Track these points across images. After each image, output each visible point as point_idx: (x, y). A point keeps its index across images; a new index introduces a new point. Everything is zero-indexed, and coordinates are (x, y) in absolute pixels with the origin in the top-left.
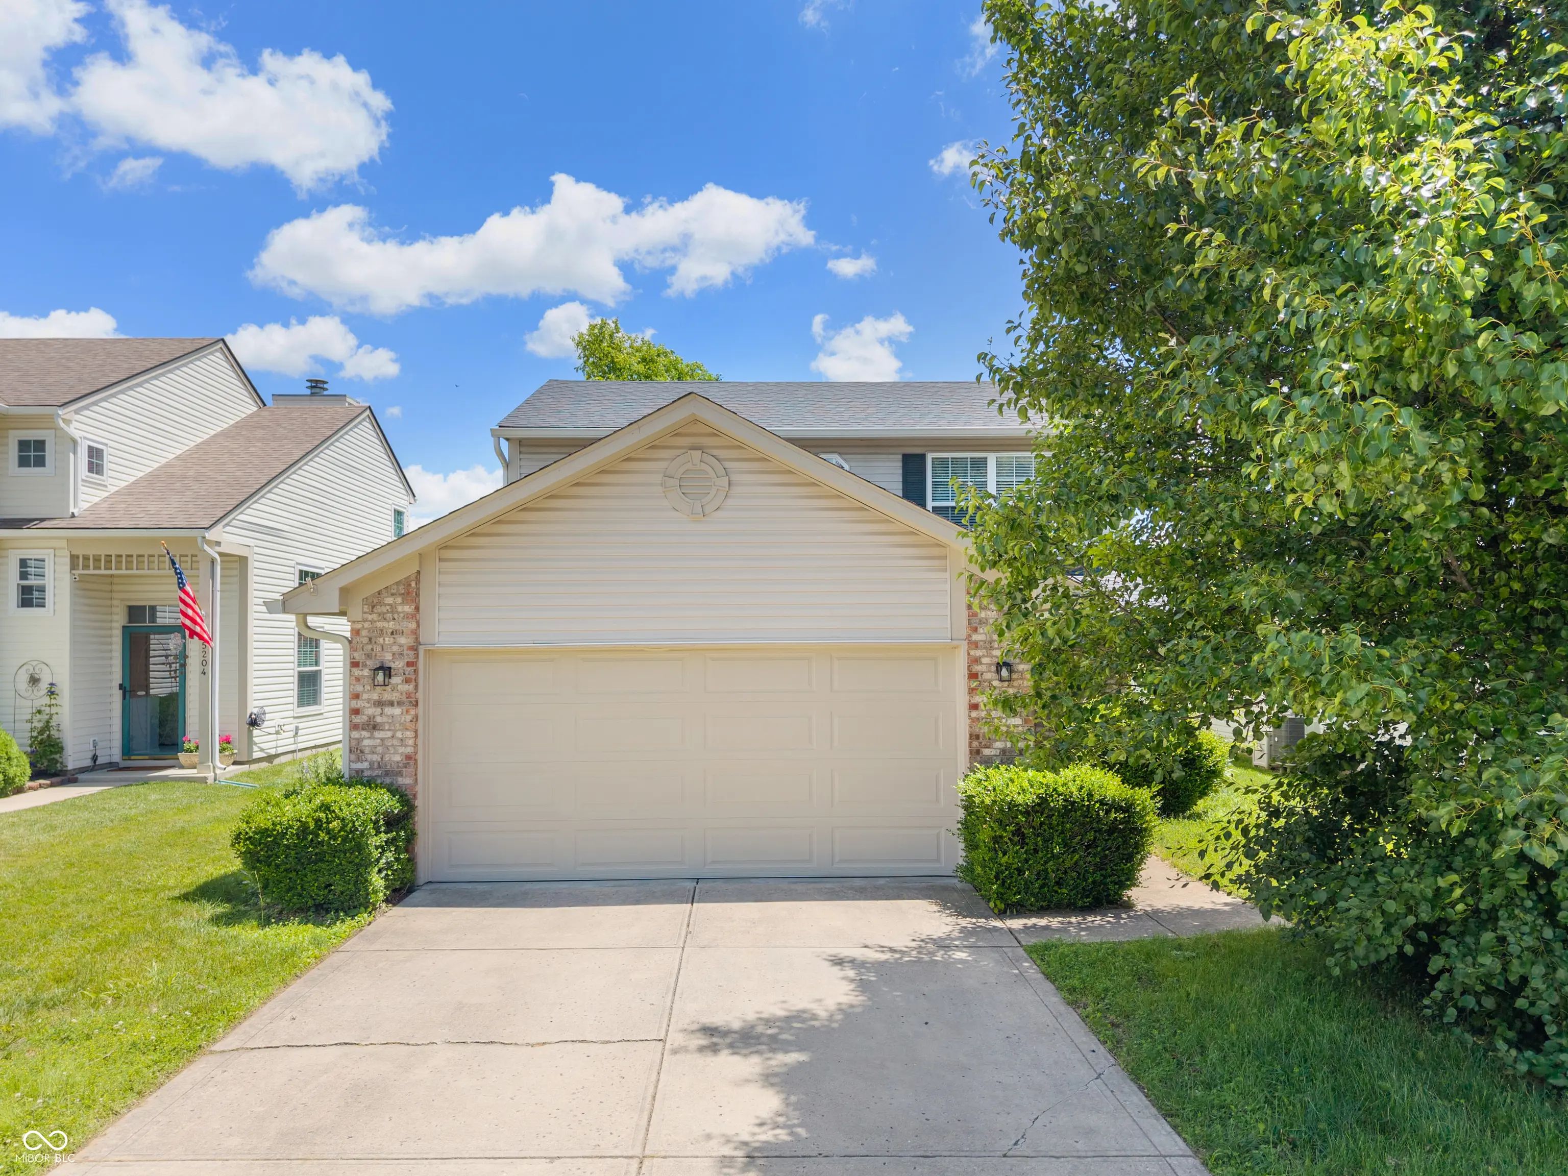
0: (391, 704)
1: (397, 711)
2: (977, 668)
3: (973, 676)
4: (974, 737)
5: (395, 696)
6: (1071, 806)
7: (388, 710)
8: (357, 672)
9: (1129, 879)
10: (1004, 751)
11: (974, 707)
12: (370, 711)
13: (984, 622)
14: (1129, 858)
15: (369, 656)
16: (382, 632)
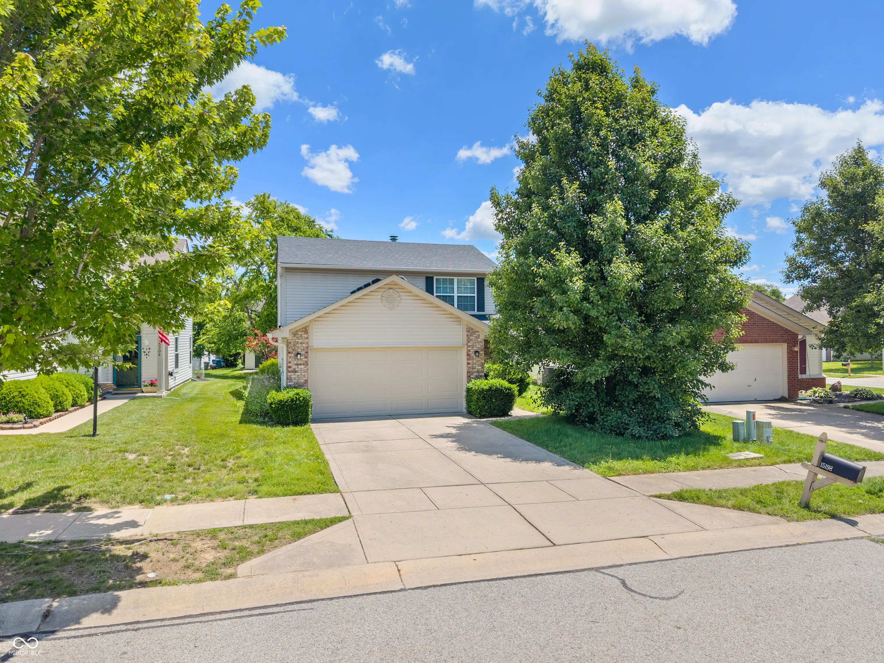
0: (301, 365)
1: (302, 367)
2: (470, 353)
3: (468, 355)
4: (468, 372)
5: (302, 362)
6: (497, 390)
7: (300, 367)
8: (290, 355)
9: (511, 409)
10: (476, 376)
11: (468, 364)
12: (294, 367)
13: (471, 340)
14: (511, 402)
15: (294, 350)
16: (298, 343)
